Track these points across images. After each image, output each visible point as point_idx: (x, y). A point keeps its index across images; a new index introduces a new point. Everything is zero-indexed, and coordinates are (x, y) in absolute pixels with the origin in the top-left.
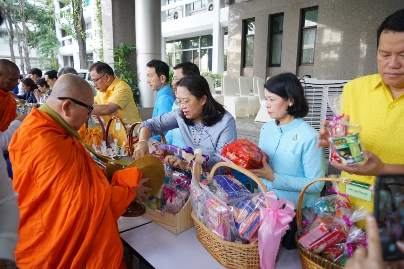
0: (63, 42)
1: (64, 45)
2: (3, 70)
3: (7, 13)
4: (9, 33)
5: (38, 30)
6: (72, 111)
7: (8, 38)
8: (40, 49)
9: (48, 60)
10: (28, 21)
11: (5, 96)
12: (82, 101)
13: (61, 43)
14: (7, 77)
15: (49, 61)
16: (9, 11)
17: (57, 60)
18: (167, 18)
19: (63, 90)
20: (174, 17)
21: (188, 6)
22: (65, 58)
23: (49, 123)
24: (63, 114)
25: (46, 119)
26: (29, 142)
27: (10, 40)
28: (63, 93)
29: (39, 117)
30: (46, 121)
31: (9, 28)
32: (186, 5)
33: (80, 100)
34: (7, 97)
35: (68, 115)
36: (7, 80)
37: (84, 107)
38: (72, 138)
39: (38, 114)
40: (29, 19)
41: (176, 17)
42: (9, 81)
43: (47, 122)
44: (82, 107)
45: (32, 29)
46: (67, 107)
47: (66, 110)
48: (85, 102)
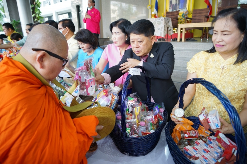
6: (47, 63)
12: (57, 54)
19: (37, 41)
23: (23, 72)
24: (37, 66)
25: (19, 69)
28: (37, 44)
29: (12, 67)
30: (19, 70)
33: (55, 52)
35: (42, 67)
37: (59, 60)
38: (46, 87)
39: (10, 63)
41: (61, 1)
43: (20, 72)
44: (57, 60)
46: (41, 59)
47: (40, 62)
48: (60, 55)
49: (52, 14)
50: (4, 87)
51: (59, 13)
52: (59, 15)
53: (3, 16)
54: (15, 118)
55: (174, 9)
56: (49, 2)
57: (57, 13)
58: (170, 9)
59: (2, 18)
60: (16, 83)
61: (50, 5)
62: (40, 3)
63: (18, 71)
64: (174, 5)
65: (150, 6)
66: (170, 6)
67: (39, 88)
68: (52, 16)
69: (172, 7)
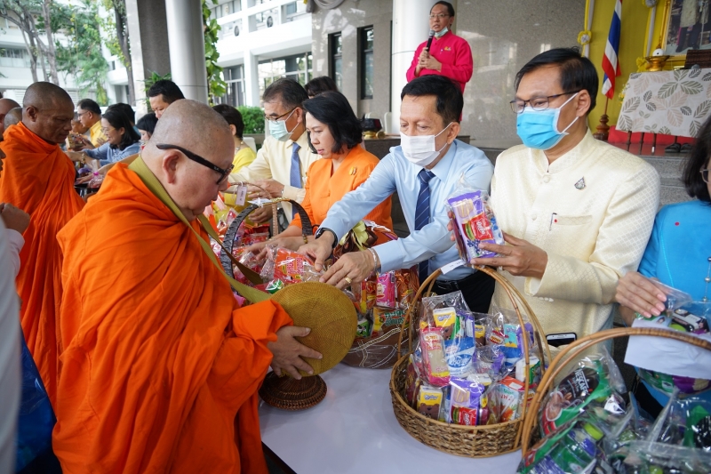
0: (113, 63)
1: (114, 68)
2: (41, 102)
3: (25, 21)
4: (29, 51)
5: (74, 45)
6: (182, 173)
7: (28, 58)
8: (79, 75)
9: (93, 92)
10: (59, 30)
11: (51, 152)
12: (202, 156)
13: (111, 65)
14: (49, 116)
15: (94, 94)
16: (27, 17)
17: (105, 91)
18: (258, 25)
19: (167, 131)
20: (268, 23)
21: (285, 8)
22: (118, 88)
23: (136, 192)
25: (132, 184)
26: (84, 225)
27: (31, 62)
28: (167, 136)
30: (132, 188)
31: (29, 42)
32: (282, 7)
34: (54, 154)
35: (173, 180)
36: (49, 121)
37: (207, 168)
40: (60, 28)
41: (270, 24)
42: (52, 122)
43: (133, 190)
44: (203, 168)
45: (65, 44)
46: (172, 165)
47: (170, 170)
48: (208, 158)
49: (242, 59)
50: (100, 218)
51: (260, 59)
52: (261, 62)
53: (108, 65)
54: (108, 275)
55: (686, 43)
56: (236, 27)
57: (257, 56)
58: (668, 43)
59: (106, 72)
60: (121, 214)
61: (237, 34)
62: (219, 28)
63: (128, 190)
64: (689, 30)
65: (590, 34)
66: (672, 34)
67: (167, 226)
68: (242, 65)
69: (678, 37)
